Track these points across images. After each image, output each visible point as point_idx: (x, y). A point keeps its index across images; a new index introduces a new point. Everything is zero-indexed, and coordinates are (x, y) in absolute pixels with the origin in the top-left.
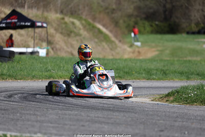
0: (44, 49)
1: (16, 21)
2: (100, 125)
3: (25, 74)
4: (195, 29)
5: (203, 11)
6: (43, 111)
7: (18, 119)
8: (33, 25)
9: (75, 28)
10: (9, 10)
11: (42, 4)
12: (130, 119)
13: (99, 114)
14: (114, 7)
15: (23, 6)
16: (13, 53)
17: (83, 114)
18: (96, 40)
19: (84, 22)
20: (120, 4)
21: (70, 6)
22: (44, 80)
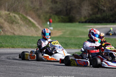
2: (29, 74)
4: (84, 20)
5: (88, 10)
9: (16, 19)
12: (46, 70)
13: (29, 68)
14: (38, 7)
17: (20, 67)
18: (28, 26)
19: (21, 16)
20: (41, 5)
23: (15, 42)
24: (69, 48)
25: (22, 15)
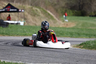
0: (22, 21)
1: (10, 8)
2: (48, 58)
3: (14, 33)
6: (22, 50)
7: (10, 54)
8: (18, 11)
9: (37, 12)
10: (7, 3)
11: (22, 1)
12: (63, 55)
13: (48, 53)
14: (56, 3)
15: (13, 2)
16: (8, 23)
17: (41, 52)
18: (47, 18)
19: (41, 10)
20: (59, 2)
22: (22, 36)
24: (81, 38)
25: (42, 9)
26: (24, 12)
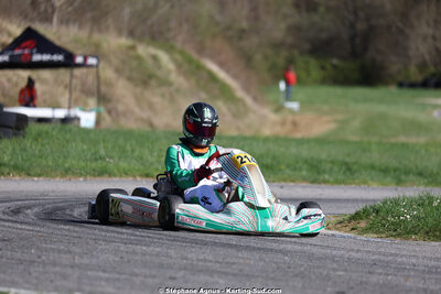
0: (90, 111)
1: (35, 50)
2: (208, 278)
3: (50, 163)
4: (417, 77)
5: (434, 38)
6: (87, 244)
7: (34, 262)
8: (69, 62)
9: (159, 68)
10: (19, 26)
11: (89, 15)
12: (274, 265)
13: (207, 254)
14: (244, 25)
15: (47, 19)
16: (23, 119)
17: (172, 252)
19: (178, 57)
20: (257, 18)
21: (149, 22)
22: (88, 177)
23: (155, 154)
24: (359, 184)
25: (182, 53)
26: (97, 66)
